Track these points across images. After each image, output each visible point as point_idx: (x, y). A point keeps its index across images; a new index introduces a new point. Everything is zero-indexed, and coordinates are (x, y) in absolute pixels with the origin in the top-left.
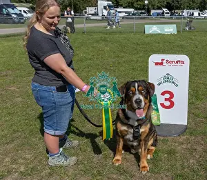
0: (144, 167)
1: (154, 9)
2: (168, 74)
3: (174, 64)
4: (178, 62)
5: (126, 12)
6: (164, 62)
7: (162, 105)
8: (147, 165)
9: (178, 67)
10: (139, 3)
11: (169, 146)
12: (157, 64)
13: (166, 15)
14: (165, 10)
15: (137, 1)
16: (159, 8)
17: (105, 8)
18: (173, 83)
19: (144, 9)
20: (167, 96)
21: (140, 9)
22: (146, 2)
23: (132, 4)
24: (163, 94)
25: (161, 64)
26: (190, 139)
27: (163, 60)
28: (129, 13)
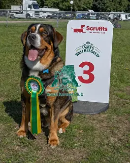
0: (54, 140)
1: (79, 10)
2: (88, 43)
3: (95, 31)
4: (100, 28)
5: (50, 12)
6: (85, 29)
7: (81, 78)
8: (57, 138)
9: (100, 35)
10: (65, 3)
11: (86, 123)
12: (76, 31)
13: (91, 16)
14: (91, 11)
15: (62, 2)
16: (85, 10)
17: (29, 6)
18: (94, 52)
19: (69, 10)
20: (87, 68)
21: (65, 10)
22: (72, 2)
23: (58, 4)
24: (82, 65)
25: (81, 31)
26: (112, 117)
27: (83, 26)
28: (54, 13)
